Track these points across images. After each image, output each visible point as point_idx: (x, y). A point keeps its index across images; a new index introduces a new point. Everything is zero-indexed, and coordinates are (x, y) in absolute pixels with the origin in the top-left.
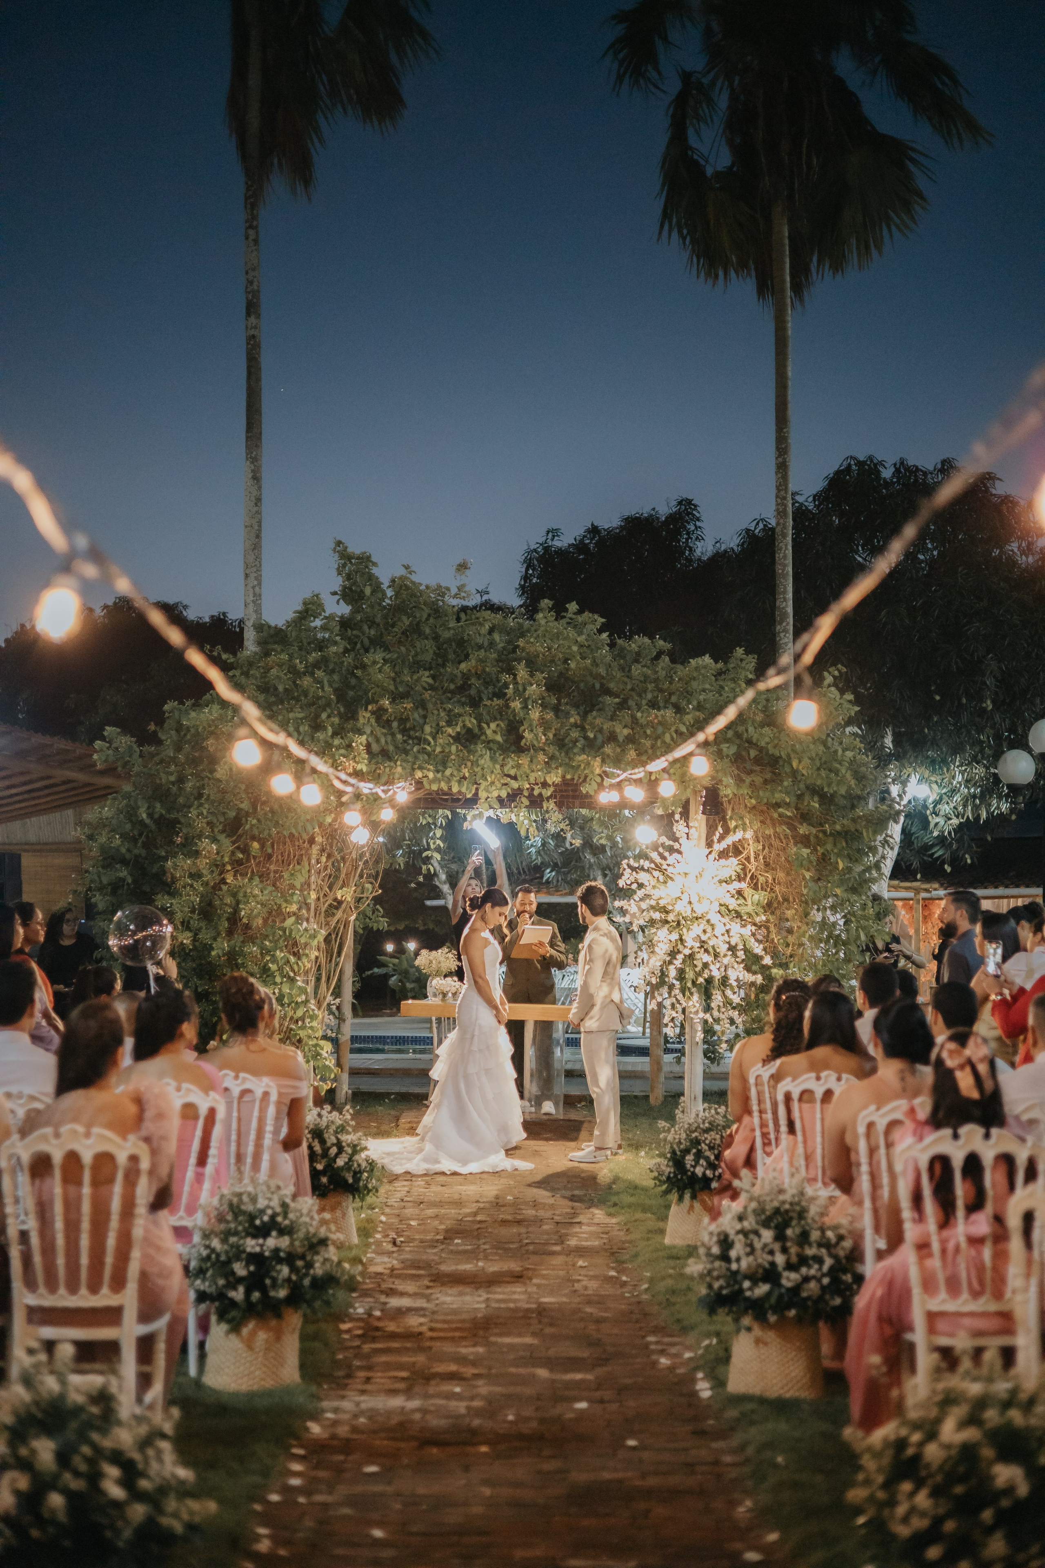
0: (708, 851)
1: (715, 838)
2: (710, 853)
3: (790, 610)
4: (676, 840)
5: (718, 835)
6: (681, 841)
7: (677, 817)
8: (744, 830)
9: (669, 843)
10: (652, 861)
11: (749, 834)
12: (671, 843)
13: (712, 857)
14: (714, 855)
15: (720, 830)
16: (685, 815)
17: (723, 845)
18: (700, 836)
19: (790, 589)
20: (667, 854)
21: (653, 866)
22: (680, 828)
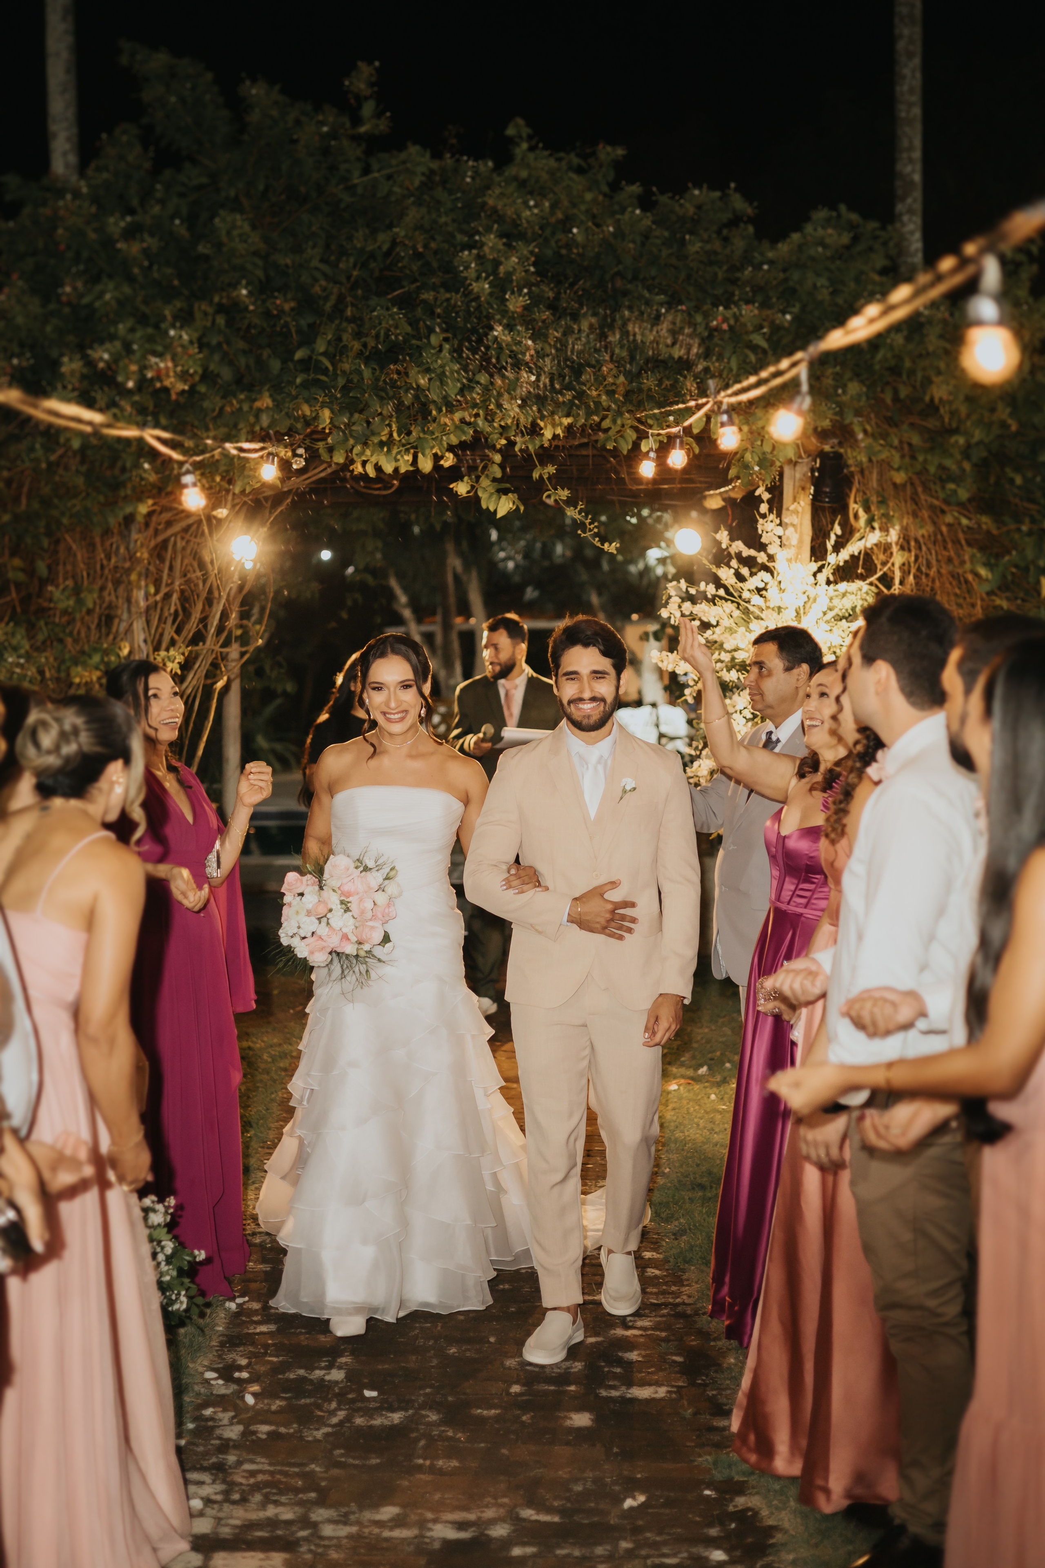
0: (814, 566)
1: (830, 544)
2: (820, 570)
3: (917, 177)
4: (762, 547)
5: (833, 537)
6: (771, 550)
7: (764, 508)
8: (885, 529)
9: (747, 552)
10: (718, 583)
11: (894, 535)
12: (752, 552)
13: (822, 577)
14: (827, 572)
15: (837, 530)
16: (777, 504)
17: (844, 555)
18: (801, 541)
19: (918, 142)
20: (745, 571)
21: (722, 592)
22: (768, 528)
